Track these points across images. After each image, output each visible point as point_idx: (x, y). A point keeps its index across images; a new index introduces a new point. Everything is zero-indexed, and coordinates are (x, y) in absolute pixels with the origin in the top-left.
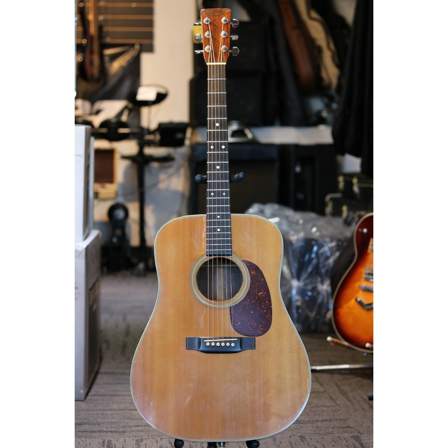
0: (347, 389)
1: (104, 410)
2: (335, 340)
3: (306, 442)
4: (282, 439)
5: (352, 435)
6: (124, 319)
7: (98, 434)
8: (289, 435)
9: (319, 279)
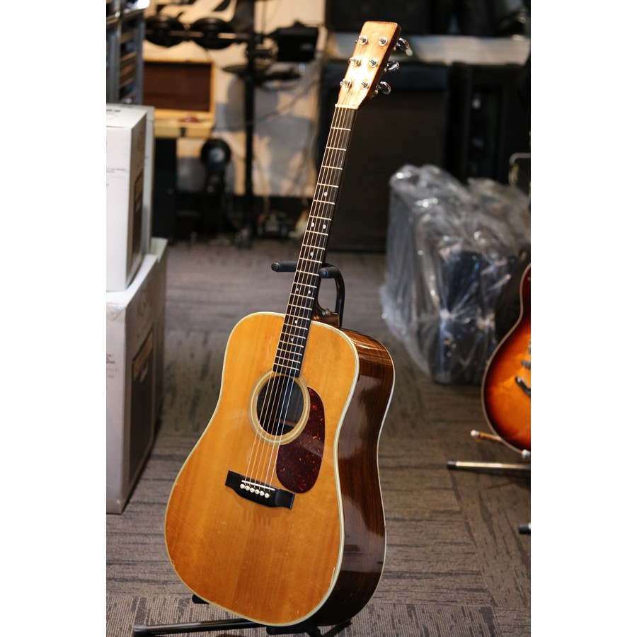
0: (492, 507)
1: (146, 535)
2: (483, 435)
3: (414, 618)
4: (382, 609)
5: (482, 605)
6: (205, 342)
7: (129, 584)
8: (394, 601)
9: (479, 311)
